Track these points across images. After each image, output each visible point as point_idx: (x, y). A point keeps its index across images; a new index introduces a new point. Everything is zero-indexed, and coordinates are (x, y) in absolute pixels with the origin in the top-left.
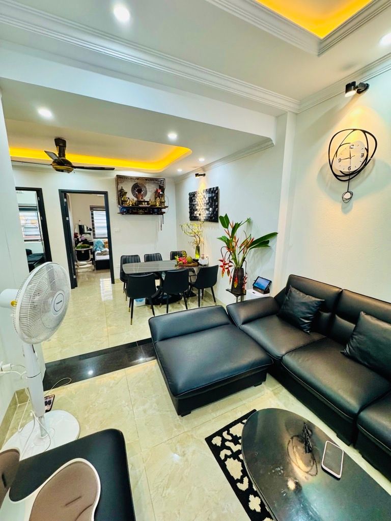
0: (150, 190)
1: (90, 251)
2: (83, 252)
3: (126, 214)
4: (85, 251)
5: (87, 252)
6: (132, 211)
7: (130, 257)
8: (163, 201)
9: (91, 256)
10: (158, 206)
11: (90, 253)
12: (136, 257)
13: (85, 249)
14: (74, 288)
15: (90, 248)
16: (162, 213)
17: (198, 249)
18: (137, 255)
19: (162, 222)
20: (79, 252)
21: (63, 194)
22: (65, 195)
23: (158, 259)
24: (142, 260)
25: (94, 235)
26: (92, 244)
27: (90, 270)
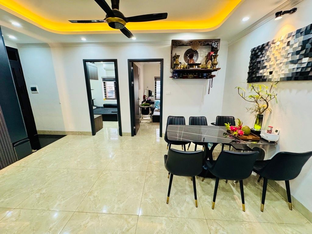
0: (202, 55)
1: (150, 108)
2: (145, 109)
3: (177, 78)
4: (147, 108)
5: (148, 108)
6: (182, 76)
7: (176, 118)
8: (216, 62)
9: (150, 112)
10: (209, 68)
11: (150, 109)
12: (181, 119)
13: (147, 107)
14: (134, 136)
15: (150, 106)
16: (212, 77)
17: (260, 118)
18: (183, 117)
19: (211, 85)
20: (143, 109)
21: (131, 63)
22: (132, 63)
23: (203, 123)
24: (187, 122)
25: (156, 97)
26: (153, 103)
27: (149, 122)
